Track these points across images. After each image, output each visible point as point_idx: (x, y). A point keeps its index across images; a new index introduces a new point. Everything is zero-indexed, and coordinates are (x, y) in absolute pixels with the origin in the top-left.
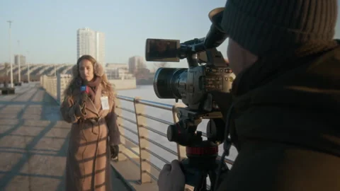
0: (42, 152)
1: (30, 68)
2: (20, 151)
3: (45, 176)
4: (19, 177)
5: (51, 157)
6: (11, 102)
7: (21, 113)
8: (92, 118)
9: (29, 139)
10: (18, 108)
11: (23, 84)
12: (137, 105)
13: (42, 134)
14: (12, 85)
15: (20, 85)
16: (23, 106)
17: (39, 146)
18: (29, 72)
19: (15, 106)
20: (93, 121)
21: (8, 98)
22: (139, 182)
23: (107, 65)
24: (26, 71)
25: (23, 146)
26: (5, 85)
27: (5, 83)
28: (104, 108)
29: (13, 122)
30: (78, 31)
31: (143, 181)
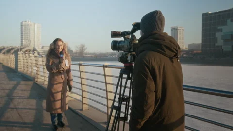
0: (18, 97)
3: (25, 109)
4: (10, 109)
5: (25, 100)
9: (7, 91)
12: (81, 67)
13: (14, 88)
17: (14, 94)
22: (82, 110)
23: (43, 47)
28: (66, 65)
30: (22, 23)
31: (84, 109)
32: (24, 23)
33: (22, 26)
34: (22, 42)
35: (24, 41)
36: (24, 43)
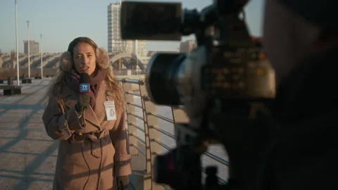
0: (46, 177)
1: (44, 59)
2: (16, 175)
6: (15, 106)
7: (25, 121)
8: (91, 133)
9: (31, 158)
10: (22, 113)
11: (34, 81)
14: (18, 83)
15: (30, 81)
16: (29, 111)
17: (42, 169)
18: (43, 65)
19: (19, 111)
20: (93, 137)
21: (11, 99)
24: (38, 63)
25: (21, 168)
26: (9, 83)
27: (9, 80)
28: (109, 118)
29: (12, 134)
30: (109, 7)
32: (113, 6)
33: (110, 12)
34: (110, 43)
35: (113, 41)
36: (113, 45)
